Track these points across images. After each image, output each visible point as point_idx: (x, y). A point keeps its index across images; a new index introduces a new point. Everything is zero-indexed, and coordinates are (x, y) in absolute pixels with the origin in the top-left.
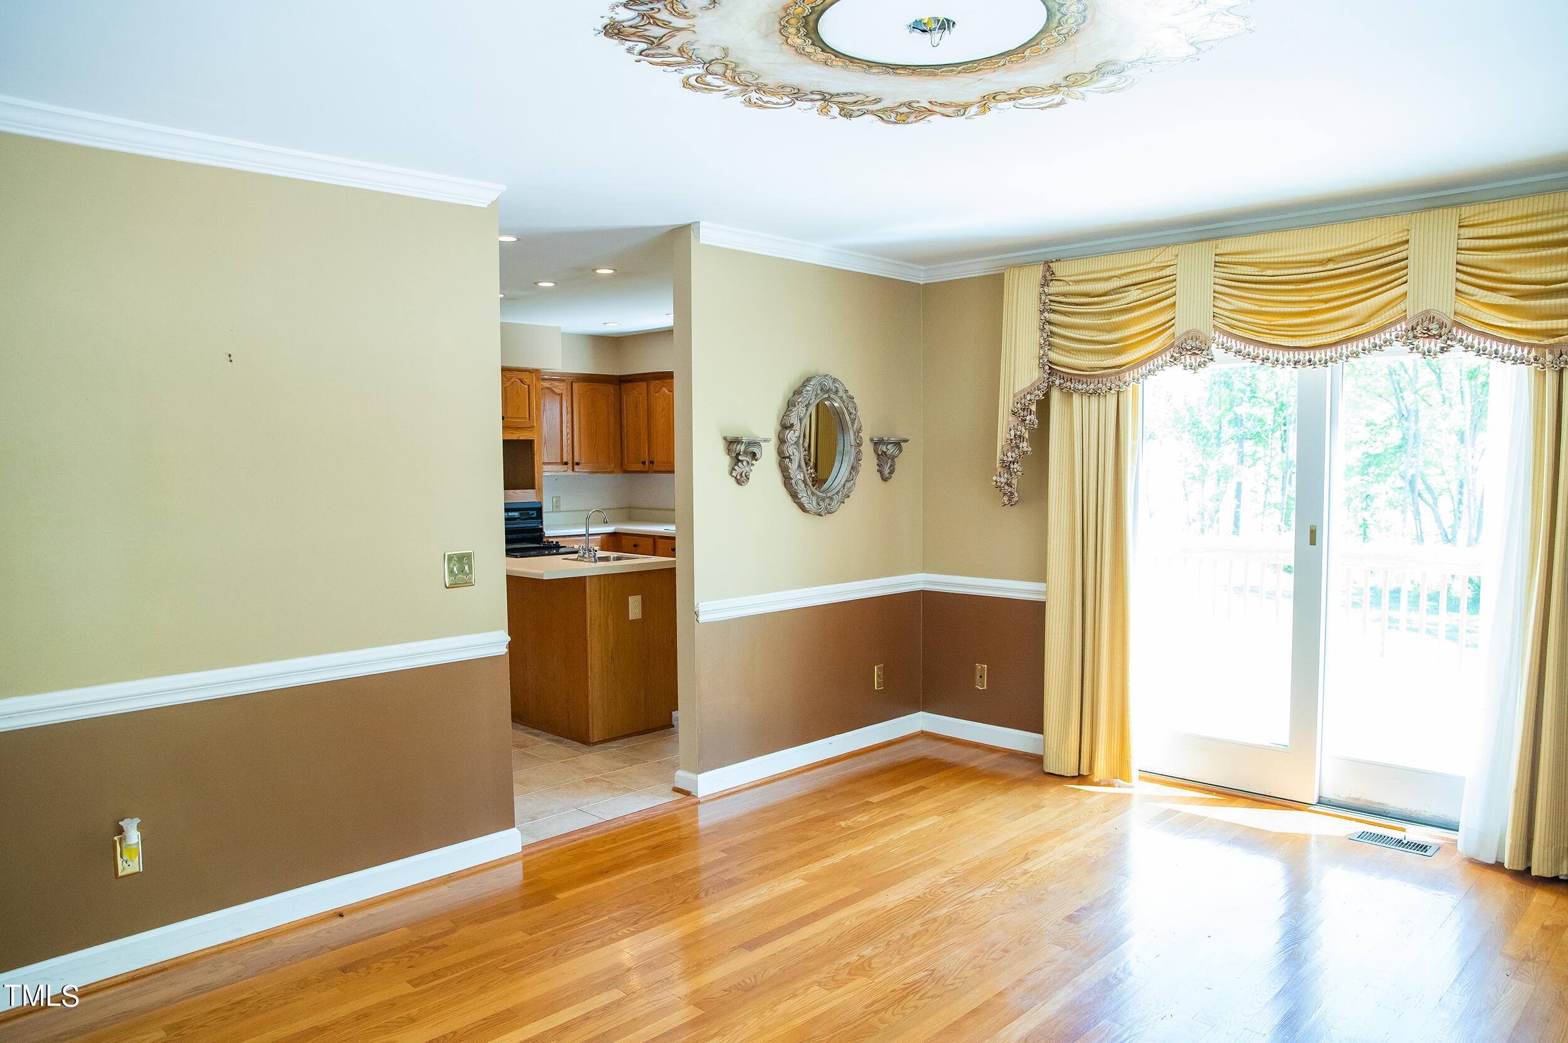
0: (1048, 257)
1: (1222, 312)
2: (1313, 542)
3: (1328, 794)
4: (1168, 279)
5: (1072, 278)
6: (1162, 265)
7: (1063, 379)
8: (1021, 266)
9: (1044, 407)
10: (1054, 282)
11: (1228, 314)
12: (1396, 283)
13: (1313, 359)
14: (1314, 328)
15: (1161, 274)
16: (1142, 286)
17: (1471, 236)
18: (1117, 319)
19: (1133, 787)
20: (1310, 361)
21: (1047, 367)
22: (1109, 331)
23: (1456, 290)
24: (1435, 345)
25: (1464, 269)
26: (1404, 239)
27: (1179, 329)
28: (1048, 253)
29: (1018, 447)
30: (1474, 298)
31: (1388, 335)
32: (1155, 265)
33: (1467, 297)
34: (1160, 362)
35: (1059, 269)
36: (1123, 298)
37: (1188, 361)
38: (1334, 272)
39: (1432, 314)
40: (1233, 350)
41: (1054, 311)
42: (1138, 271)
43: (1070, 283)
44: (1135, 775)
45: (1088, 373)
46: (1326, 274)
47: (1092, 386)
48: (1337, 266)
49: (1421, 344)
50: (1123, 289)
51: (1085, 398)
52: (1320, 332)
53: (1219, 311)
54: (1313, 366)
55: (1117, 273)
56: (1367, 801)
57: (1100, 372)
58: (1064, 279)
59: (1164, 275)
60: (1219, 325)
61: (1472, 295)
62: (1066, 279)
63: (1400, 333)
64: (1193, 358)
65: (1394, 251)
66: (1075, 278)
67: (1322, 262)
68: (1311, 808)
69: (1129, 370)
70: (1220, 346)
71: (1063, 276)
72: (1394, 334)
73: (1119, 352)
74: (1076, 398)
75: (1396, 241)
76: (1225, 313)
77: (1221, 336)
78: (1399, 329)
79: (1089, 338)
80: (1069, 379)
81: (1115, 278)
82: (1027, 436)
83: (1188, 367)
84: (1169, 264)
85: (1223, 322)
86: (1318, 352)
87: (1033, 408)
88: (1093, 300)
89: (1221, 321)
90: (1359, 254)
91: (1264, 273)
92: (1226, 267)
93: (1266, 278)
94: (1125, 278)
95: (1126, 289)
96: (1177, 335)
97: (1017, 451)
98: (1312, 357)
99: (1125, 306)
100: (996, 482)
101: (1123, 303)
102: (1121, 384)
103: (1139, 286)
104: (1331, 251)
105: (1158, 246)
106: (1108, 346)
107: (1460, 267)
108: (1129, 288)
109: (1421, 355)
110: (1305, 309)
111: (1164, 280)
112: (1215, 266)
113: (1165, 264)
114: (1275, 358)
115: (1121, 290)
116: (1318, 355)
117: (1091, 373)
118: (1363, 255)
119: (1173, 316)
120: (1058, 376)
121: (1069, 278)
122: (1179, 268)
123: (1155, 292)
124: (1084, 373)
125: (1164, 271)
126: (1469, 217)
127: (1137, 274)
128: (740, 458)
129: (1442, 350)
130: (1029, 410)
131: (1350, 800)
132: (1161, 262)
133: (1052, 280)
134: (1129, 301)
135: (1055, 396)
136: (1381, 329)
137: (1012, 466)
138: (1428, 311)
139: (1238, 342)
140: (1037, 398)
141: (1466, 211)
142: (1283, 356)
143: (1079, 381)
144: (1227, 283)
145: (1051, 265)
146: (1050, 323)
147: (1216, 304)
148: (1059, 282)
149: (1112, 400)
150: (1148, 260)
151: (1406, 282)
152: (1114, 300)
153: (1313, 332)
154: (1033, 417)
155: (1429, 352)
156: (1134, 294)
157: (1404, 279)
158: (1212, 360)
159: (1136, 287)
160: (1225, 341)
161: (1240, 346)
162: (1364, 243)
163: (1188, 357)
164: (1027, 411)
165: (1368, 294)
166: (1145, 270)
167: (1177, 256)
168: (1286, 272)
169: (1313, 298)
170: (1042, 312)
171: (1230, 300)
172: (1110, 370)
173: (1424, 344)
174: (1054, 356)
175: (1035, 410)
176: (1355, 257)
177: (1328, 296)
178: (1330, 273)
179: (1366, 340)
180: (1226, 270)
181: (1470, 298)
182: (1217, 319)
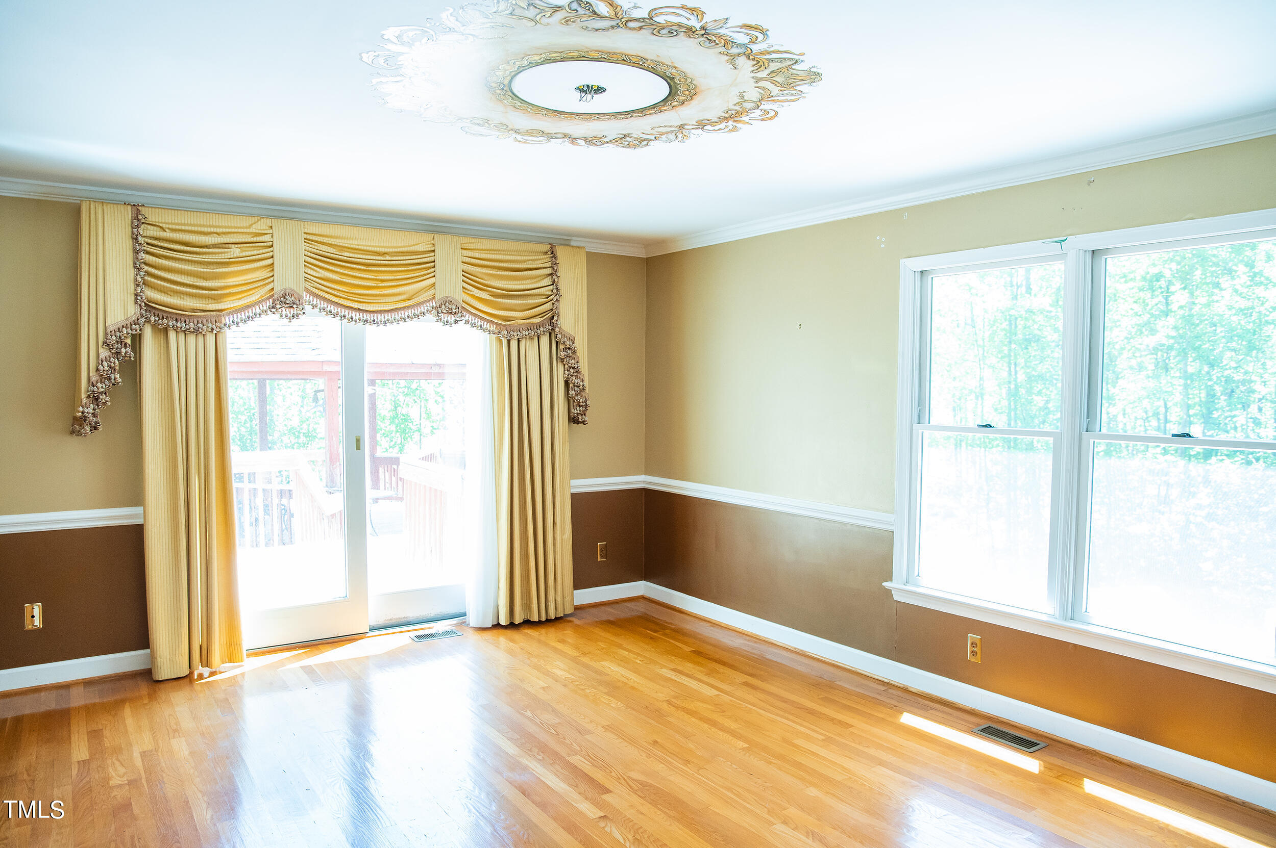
0: (140, 201)
1: (312, 278)
2: (358, 448)
3: (374, 622)
4: (265, 244)
5: (171, 226)
6: (260, 232)
7: (158, 316)
8: (103, 202)
9: (137, 340)
10: (146, 225)
11: (317, 280)
12: (428, 276)
13: (376, 320)
14: (377, 298)
15: (255, 239)
16: (242, 245)
17: (470, 256)
18: (217, 270)
20: (374, 321)
21: (143, 304)
22: (206, 279)
23: (463, 287)
24: (451, 318)
25: (466, 275)
26: (432, 249)
27: (279, 286)
28: (137, 197)
29: (109, 379)
30: (472, 293)
31: (422, 308)
32: (251, 230)
33: (467, 291)
34: (258, 311)
35: (151, 215)
36: (224, 253)
37: (284, 313)
38: (392, 262)
39: (451, 300)
40: (318, 307)
41: (148, 253)
42: (237, 233)
43: (167, 230)
45: (190, 314)
46: (387, 262)
47: (192, 325)
48: (392, 259)
49: (442, 317)
50: (224, 245)
51: (182, 337)
52: (382, 301)
53: (309, 277)
54: (377, 325)
55: (218, 230)
56: (397, 619)
57: (199, 314)
58: (161, 225)
59: (264, 240)
60: (309, 288)
61: (471, 291)
62: (164, 226)
63: (429, 308)
64: (287, 310)
65: (426, 256)
66: (174, 227)
67: (378, 254)
68: (368, 635)
69: (228, 314)
70: (307, 303)
71: (162, 223)
72: (426, 308)
73: (217, 299)
74: (172, 335)
75: (427, 249)
76: (315, 279)
77: (308, 295)
78: (428, 306)
79: (191, 283)
80: (165, 317)
81: (215, 235)
82: (117, 368)
83: (284, 316)
84: (266, 232)
85: (312, 285)
86: (379, 315)
87: (129, 341)
88: (189, 249)
89: (309, 284)
90: (403, 253)
91: (343, 254)
92: (313, 245)
93: (345, 258)
94: (223, 236)
95: (227, 245)
96: (276, 290)
97: (107, 382)
98: (375, 318)
99: (228, 260)
100: (83, 413)
101: (226, 257)
102: (222, 325)
103: (239, 245)
104: (389, 247)
105: (252, 215)
106: (213, 292)
107: (464, 273)
108: (230, 245)
109: (442, 324)
110: (371, 284)
111: (262, 244)
112: (305, 241)
113: (263, 232)
114: (350, 316)
115: (220, 246)
116: (380, 317)
117: (193, 314)
118: (405, 254)
119: (271, 274)
120: (152, 313)
121: (167, 226)
122: (274, 237)
123: (255, 252)
124: (187, 313)
125: (263, 237)
126: (466, 243)
127: (235, 235)
129: (456, 322)
130: (123, 343)
131: (386, 622)
132: (260, 230)
133: (143, 223)
134: (232, 256)
135: (148, 332)
136: (419, 304)
137: (101, 397)
138: (447, 297)
139: (322, 302)
140: (134, 332)
141: (464, 240)
142: (356, 316)
143: (176, 320)
144: (312, 255)
145: (140, 208)
146: (146, 264)
147: (306, 271)
148: (153, 227)
149: (211, 338)
150: (248, 225)
151: (434, 276)
152: (219, 253)
153: (376, 301)
154: (129, 350)
155: (447, 322)
156: (235, 252)
157: (433, 274)
158: (304, 313)
159: (236, 246)
160: (312, 300)
161: (323, 304)
162: (411, 246)
163: (283, 309)
164: (121, 344)
165: (408, 281)
166: (242, 233)
167: (271, 227)
168: (359, 256)
169: (378, 277)
170: (136, 252)
171: (318, 269)
172: (212, 313)
173: (445, 317)
174: (150, 294)
175: (130, 343)
176: (400, 254)
177: (385, 278)
178: (390, 262)
179: (410, 311)
180: (313, 247)
181: (469, 292)
182: (307, 283)
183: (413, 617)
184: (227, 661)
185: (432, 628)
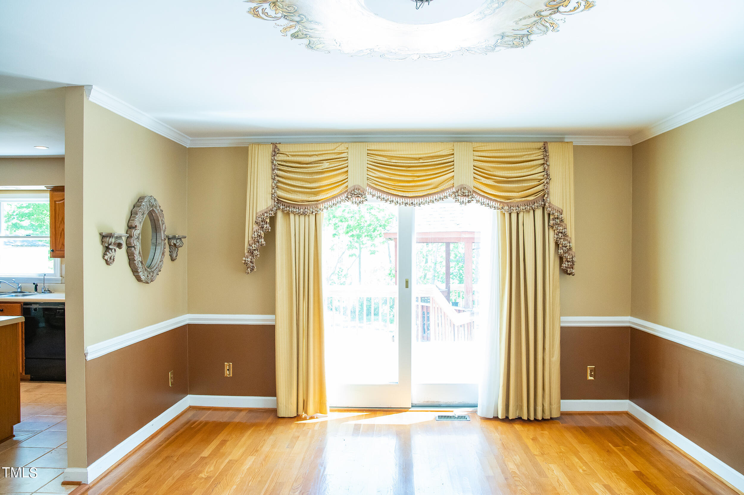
0: (274, 141)
1: (371, 178)
2: (407, 286)
3: (416, 402)
4: (343, 159)
5: (291, 153)
6: (340, 151)
7: (285, 206)
8: (259, 144)
9: (273, 220)
10: (279, 154)
11: (375, 179)
12: (449, 171)
13: (413, 203)
14: (415, 188)
15: (337, 156)
16: (330, 161)
17: (480, 155)
18: (315, 177)
19: (327, 416)
20: (412, 203)
21: (276, 199)
22: (310, 183)
23: (474, 177)
24: (466, 199)
25: (476, 168)
26: (452, 153)
27: (351, 184)
28: (275, 139)
29: (258, 242)
30: (480, 181)
31: (446, 193)
32: (335, 151)
33: (477, 180)
34: (339, 200)
35: (282, 148)
36: (320, 166)
37: (354, 200)
38: (423, 164)
39: (465, 186)
40: (376, 196)
41: (280, 170)
42: (327, 153)
43: (290, 156)
44: (328, 409)
45: (300, 203)
46: (420, 164)
47: (302, 210)
48: (424, 161)
49: (459, 199)
50: (320, 162)
51: (297, 217)
52: (417, 190)
53: (370, 177)
54: (414, 206)
55: (316, 153)
56: (432, 402)
57: (305, 203)
58: (286, 153)
59: (342, 157)
60: (370, 184)
61: (480, 180)
62: (288, 153)
63: (450, 193)
64: (356, 198)
65: (448, 158)
66: (293, 154)
67: (416, 159)
68: (410, 410)
69: (322, 203)
70: (369, 194)
71: (286, 152)
72: (448, 194)
73: (316, 194)
74: (292, 216)
75: (449, 153)
76: (373, 178)
77: (370, 189)
78: (450, 191)
79: (301, 185)
80: (288, 206)
81: (315, 156)
82: (263, 236)
83: (354, 203)
84: (344, 151)
85: (372, 182)
86: (416, 199)
87: (268, 221)
88: (302, 165)
89: (370, 181)
90: (432, 157)
91: (391, 161)
92: (371, 156)
93: (393, 163)
94: (320, 156)
95: (321, 162)
96: (349, 187)
97: (257, 244)
98: (413, 201)
99: (321, 170)
100: (245, 261)
101: (320, 169)
102: (318, 210)
103: (328, 161)
104: (422, 154)
105: (337, 142)
106: (312, 190)
107: (475, 168)
108: (323, 161)
109: (460, 204)
110: (409, 179)
111: (342, 159)
112: (367, 155)
113: (342, 151)
114: (396, 201)
115: (318, 162)
116: (416, 201)
117: (302, 203)
118: (434, 158)
119: (346, 177)
120: (282, 204)
121: (289, 153)
122: (349, 153)
123: (337, 164)
124: (298, 203)
125: (342, 155)
126: (478, 147)
127: (327, 155)
128: (110, 247)
129: (469, 202)
130: (265, 222)
131: (425, 403)
132: (340, 150)
133: (278, 153)
134: (324, 168)
135: (280, 215)
136: (443, 191)
137: (254, 252)
138: (463, 185)
139: (378, 192)
140: (271, 215)
141: (475, 145)
142: (400, 200)
143: (294, 207)
144: (372, 163)
145: (277, 145)
146: (278, 176)
147: (368, 174)
148: (282, 155)
149: (312, 218)
150: (334, 148)
151: (453, 171)
152: (317, 167)
153: (414, 190)
154: (268, 225)
155: (463, 202)
156: (326, 165)
157: (452, 170)
158: (366, 200)
159: (326, 161)
160: (372, 192)
161: (379, 194)
162: (436, 152)
163: (354, 198)
164: (264, 222)
165: (436, 176)
166: (330, 153)
167: (348, 148)
168: (402, 161)
169: (414, 175)
170: (273, 170)
171: (375, 172)
172: (312, 202)
173: (461, 199)
174: (280, 193)
175: (269, 222)
176: (431, 158)
177: (421, 174)
178: (422, 164)
179: (437, 196)
180: (373, 158)
181: (479, 181)
182: (369, 181)
183: (443, 402)
184: (319, 412)
185: (452, 411)
